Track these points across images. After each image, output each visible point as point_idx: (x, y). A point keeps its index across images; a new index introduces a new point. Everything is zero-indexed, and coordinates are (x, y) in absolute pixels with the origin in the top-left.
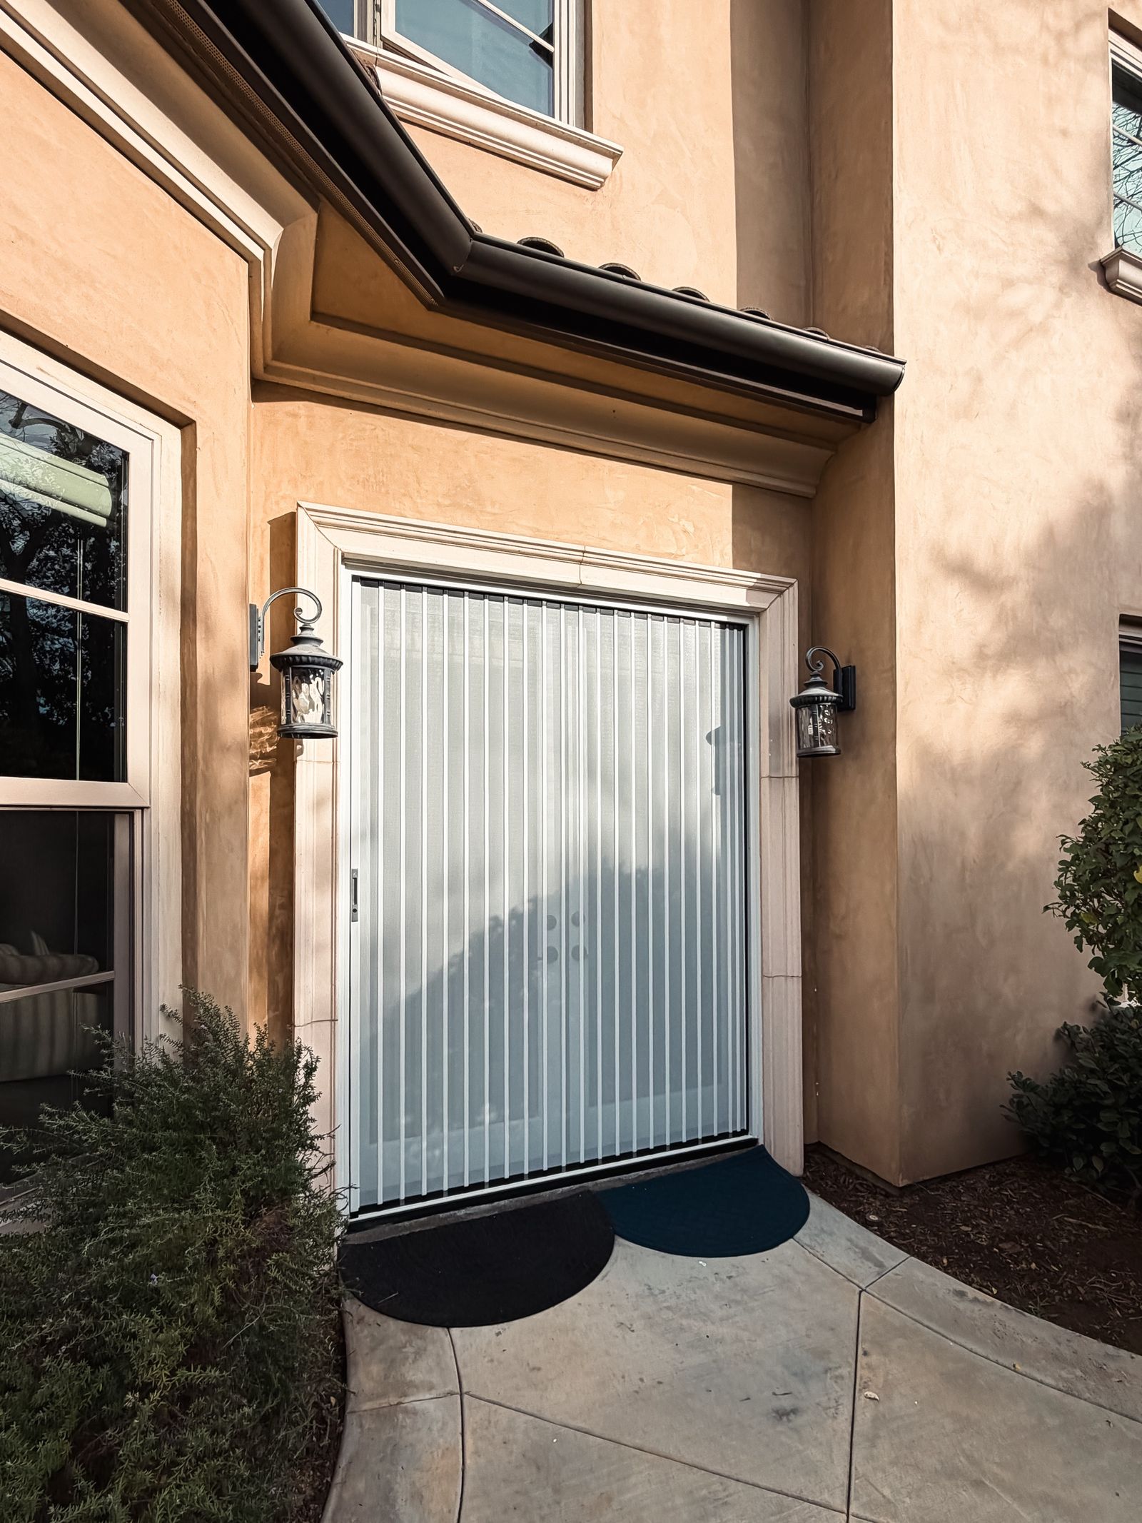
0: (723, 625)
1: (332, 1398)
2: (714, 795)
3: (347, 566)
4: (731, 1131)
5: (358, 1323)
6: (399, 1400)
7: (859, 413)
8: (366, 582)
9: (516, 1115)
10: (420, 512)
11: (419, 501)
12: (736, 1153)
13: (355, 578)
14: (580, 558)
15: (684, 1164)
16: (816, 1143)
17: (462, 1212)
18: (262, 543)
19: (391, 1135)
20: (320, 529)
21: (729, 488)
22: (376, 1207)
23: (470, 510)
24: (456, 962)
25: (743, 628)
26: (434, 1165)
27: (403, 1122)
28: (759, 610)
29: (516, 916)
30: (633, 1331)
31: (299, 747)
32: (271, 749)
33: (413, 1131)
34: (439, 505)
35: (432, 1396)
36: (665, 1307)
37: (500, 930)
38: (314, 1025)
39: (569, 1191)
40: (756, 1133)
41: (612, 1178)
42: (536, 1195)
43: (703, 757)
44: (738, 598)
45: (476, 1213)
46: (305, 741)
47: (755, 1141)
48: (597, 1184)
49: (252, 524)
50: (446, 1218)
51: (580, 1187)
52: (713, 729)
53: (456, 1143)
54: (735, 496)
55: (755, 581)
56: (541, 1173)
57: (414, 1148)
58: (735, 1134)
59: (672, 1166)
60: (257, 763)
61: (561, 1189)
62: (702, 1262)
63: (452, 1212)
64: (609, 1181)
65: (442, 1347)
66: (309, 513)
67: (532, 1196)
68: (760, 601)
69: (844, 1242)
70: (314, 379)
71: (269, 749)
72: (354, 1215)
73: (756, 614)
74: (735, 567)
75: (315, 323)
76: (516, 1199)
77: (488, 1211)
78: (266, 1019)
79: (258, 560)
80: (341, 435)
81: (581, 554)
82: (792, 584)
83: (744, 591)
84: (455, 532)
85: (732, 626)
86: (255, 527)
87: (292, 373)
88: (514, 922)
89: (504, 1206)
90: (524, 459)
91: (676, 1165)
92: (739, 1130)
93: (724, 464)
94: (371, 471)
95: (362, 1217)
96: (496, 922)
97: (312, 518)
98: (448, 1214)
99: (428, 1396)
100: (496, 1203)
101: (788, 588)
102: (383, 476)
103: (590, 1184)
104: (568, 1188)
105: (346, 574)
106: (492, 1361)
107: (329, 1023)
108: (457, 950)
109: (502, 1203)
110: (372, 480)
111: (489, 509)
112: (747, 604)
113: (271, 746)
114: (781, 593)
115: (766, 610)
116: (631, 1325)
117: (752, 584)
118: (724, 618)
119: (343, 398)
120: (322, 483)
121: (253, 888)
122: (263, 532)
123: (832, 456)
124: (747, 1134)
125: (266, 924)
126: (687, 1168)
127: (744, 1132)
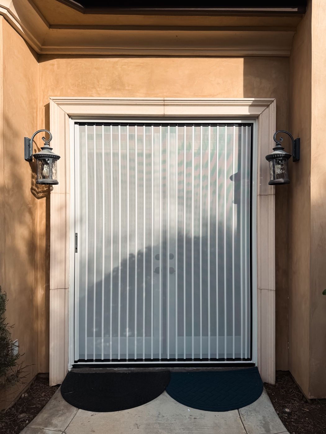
0: (240, 125)
1: (27, 421)
2: (233, 204)
3: (72, 119)
4: (242, 358)
5: (54, 399)
6: (43, 428)
7: (296, 10)
8: (81, 124)
9: (140, 334)
10: (99, 94)
11: (98, 89)
12: (243, 368)
13: (76, 123)
14: (163, 103)
15: (216, 368)
16: (287, 371)
17: (116, 369)
18: (42, 114)
19: (90, 334)
20: (59, 106)
21: (242, 60)
22: (84, 361)
23: (119, 90)
24: (116, 270)
25: (251, 125)
26: (107, 348)
27: (94, 330)
28: (257, 116)
29: (140, 253)
30: (138, 428)
31: (51, 188)
32: (46, 189)
33: (98, 335)
34: (106, 90)
35: (54, 430)
36: (158, 423)
37: (133, 259)
38: (58, 290)
39: (161, 369)
40: (255, 361)
41: (180, 368)
42: (147, 368)
43: (228, 186)
44: (245, 111)
45: (122, 371)
46: (53, 186)
47: (254, 364)
48: (174, 369)
49: (39, 107)
50: (110, 370)
51: (166, 369)
52: (234, 173)
53: (115, 342)
54: (245, 63)
55: (252, 102)
56: (150, 360)
57: (99, 341)
58: (244, 359)
59: (210, 368)
60: (41, 194)
61: (157, 368)
62: (189, 409)
63: (112, 368)
64: (179, 369)
65: (71, 415)
66: (54, 101)
67: (145, 368)
68: (256, 111)
69: (260, 417)
70: (58, 50)
71: (45, 189)
72: (75, 362)
73: (256, 117)
74: (245, 97)
75: (51, 29)
76: (138, 368)
77: (126, 371)
78: (45, 286)
79: (41, 120)
80: (69, 69)
81: (163, 101)
82: (273, 101)
83: (247, 108)
84: (108, 100)
85: (245, 125)
86: (40, 108)
87: (50, 49)
88: (139, 256)
89: (133, 370)
90: (141, 64)
91: (212, 368)
92: (246, 358)
93: (239, 49)
94: (80, 81)
95: (79, 363)
96: (132, 256)
97: (55, 102)
98: (110, 368)
99: (53, 429)
100: (130, 368)
101: (271, 103)
102: (85, 82)
103: (170, 368)
104: (161, 368)
105: (72, 122)
106: (82, 424)
107: (64, 289)
108: (116, 266)
109: (132, 369)
110: (81, 84)
111: (127, 88)
112: (249, 114)
113: (46, 188)
114: (268, 106)
115: (259, 115)
116: (140, 426)
117: (251, 104)
118: (240, 122)
119: (70, 55)
120: (62, 88)
121: (40, 239)
122: (42, 110)
123: (295, 33)
124: (251, 361)
125: (45, 252)
126: (217, 370)
127: (248, 359)
